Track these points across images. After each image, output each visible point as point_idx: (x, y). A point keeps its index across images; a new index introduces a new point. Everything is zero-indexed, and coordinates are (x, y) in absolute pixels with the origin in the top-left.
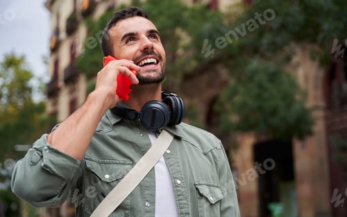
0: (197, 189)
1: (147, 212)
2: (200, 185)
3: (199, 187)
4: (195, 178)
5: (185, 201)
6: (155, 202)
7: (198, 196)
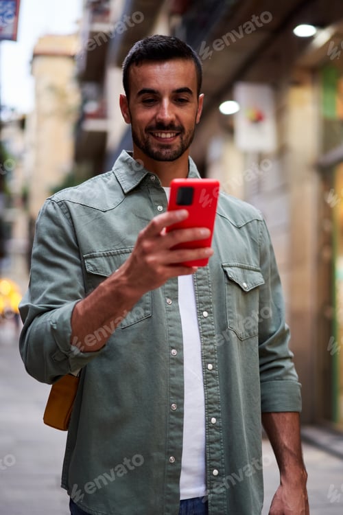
0: (225, 272)
1: (170, 311)
2: (230, 267)
3: (227, 269)
4: (223, 257)
5: (206, 287)
6: (177, 298)
7: (226, 281)
